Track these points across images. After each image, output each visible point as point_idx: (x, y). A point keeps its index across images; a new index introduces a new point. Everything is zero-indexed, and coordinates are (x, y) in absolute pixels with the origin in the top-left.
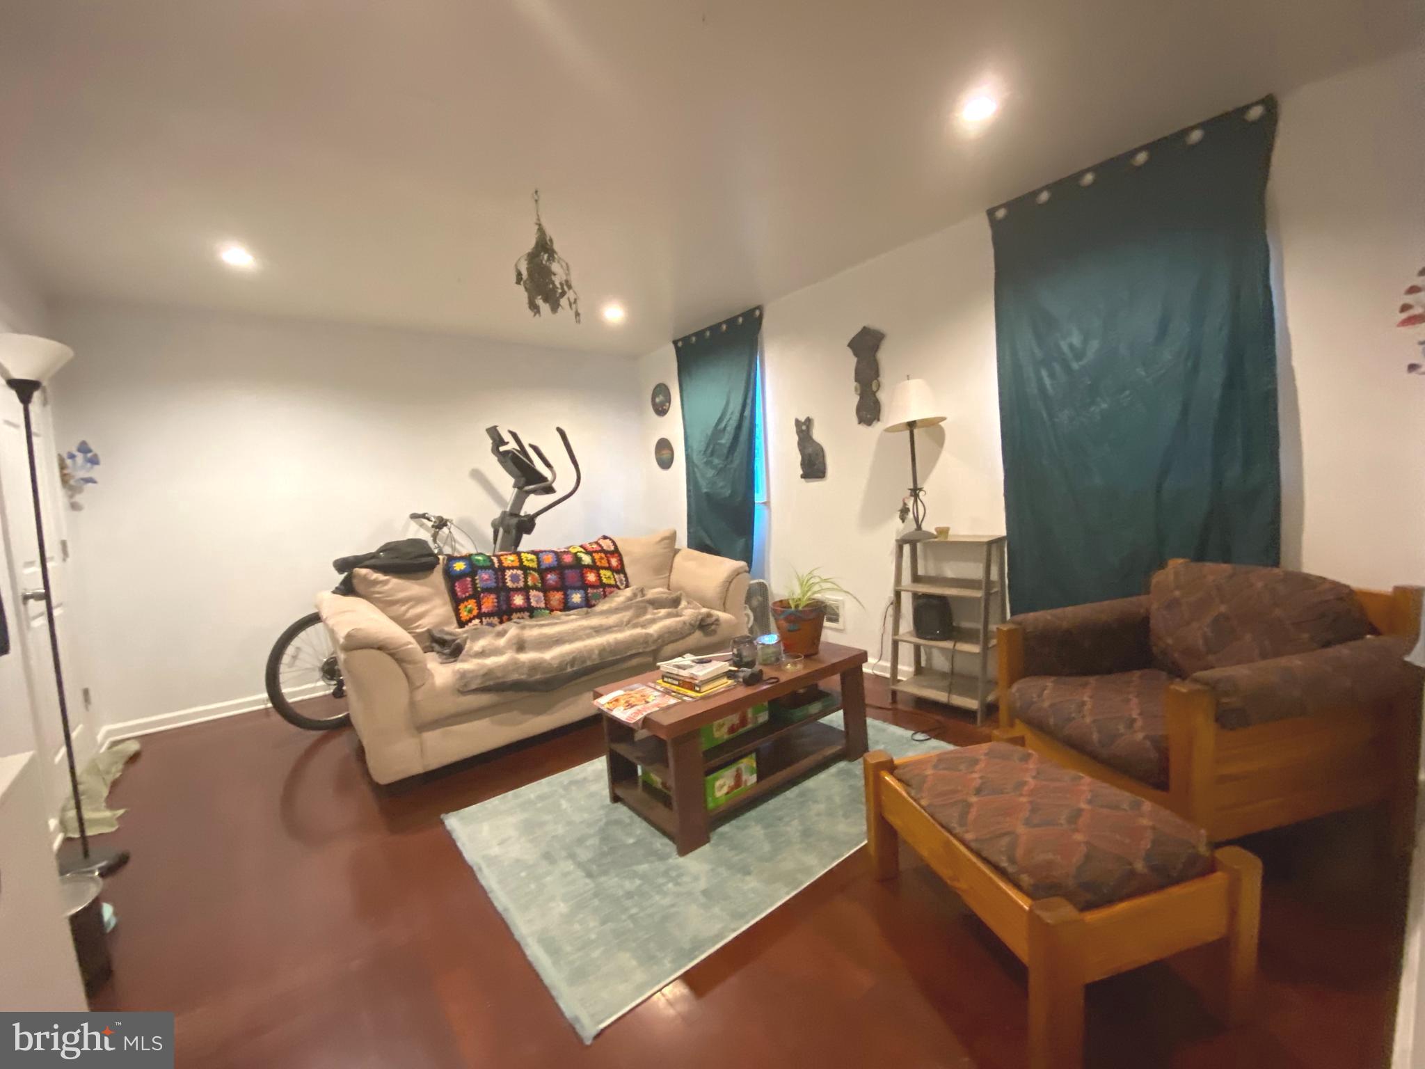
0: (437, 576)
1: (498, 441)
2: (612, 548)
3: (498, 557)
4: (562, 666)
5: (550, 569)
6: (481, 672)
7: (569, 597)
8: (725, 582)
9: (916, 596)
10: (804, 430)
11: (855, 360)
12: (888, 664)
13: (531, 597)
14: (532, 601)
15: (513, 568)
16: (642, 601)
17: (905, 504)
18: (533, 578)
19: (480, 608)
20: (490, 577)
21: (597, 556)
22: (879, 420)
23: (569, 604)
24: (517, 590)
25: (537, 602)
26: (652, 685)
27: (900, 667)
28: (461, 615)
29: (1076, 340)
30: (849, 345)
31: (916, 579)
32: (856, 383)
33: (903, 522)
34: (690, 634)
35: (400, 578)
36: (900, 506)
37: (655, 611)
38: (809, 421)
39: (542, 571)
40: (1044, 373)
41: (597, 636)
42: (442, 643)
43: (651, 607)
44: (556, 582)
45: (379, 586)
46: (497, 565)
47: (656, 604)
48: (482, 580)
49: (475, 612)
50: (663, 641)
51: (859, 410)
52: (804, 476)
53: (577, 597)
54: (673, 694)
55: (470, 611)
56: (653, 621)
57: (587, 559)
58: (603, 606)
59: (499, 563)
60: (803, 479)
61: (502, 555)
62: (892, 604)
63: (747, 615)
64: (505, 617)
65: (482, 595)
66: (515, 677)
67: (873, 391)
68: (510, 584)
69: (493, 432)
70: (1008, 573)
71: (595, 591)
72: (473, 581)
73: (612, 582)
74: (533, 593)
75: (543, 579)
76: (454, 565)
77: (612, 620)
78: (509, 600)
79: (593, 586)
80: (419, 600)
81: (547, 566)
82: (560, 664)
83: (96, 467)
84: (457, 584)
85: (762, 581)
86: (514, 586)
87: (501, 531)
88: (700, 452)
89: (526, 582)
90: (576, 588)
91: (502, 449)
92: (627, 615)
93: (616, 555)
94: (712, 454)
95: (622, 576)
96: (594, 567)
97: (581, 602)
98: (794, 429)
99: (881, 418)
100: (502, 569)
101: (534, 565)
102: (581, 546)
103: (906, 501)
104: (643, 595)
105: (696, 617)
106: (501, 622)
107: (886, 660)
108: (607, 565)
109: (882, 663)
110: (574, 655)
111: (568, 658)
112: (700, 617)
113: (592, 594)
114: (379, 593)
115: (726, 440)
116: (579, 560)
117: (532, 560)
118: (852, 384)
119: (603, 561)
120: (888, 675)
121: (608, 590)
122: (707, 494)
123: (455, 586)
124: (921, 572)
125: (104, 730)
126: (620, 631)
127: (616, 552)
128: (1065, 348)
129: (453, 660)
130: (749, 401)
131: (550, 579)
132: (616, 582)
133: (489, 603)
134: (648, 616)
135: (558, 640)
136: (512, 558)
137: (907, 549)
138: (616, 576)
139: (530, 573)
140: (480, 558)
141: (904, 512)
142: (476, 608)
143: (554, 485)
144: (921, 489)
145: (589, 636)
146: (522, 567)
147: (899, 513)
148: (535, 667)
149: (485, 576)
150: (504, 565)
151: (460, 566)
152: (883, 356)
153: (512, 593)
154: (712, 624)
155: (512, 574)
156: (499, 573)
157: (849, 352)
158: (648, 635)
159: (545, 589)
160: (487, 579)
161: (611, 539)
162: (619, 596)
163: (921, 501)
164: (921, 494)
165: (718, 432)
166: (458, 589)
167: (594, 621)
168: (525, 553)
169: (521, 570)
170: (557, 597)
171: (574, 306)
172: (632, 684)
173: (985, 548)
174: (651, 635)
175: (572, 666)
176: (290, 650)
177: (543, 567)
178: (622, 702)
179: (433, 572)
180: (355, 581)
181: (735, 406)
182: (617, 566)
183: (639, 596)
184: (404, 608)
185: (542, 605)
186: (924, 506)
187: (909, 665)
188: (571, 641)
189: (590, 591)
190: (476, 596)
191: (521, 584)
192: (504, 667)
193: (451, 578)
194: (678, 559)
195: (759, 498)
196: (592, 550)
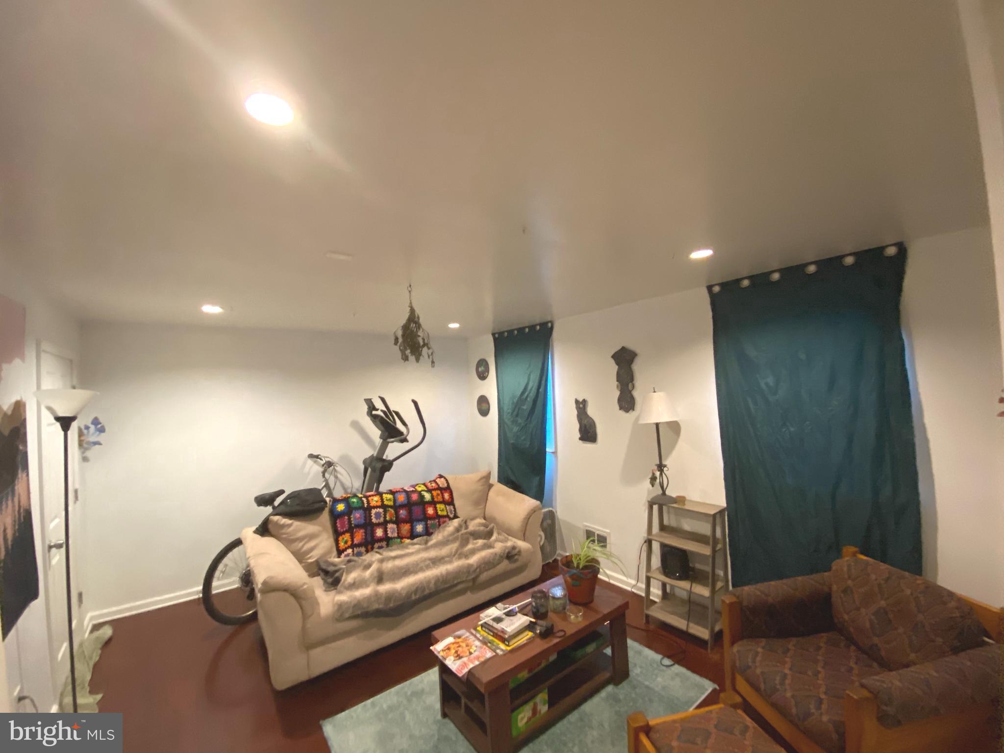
0: (325, 516)
1: (372, 407)
2: (446, 485)
3: (367, 497)
4: (409, 595)
5: (402, 506)
6: (353, 604)
7: (414, 527)
8: (525, 519)
9: (663, 546)
10: (581, 406)
11: (617, 367)
12: (643, 586)
13: (388, 529)
14: (388, 532)
15: (377, 507)
16: (466, 533)
17: (653, 474)
18: (391, 515)
19: (353, 541)
20: (360, 515)
21: (434, 493)
22: (634, 410)
23: (414, 534)
24: (378, 525)
25: (392, 533)
26: (474, 632)
27: (652, 589)
28: (340, 545)
29: (771, 380)
30: (613, 357)
31: (663, 528)
32: (617, 383)
33: (653, 486)
34: (499, 564)
35: (299, 520)
36: (650, 475)
37: (475, 541)
38: (584, 401)
39: (396, 507)
40: (749, 400)
41: (434, 567)
42: (326, 573)
43: (472, 537)
44: (406, 516)
45: (286, 528)
46: (366, 505)
47: (476, 535)
48: (355, 518)
49: (349, 543)
50: (480, 570)
51: (620, 400)
52: (580, 439)
53: (419, 528)
54: (489, 645)
55: (346, 542)
56: (473, 552)
57: (427, 496)
58: (437, 537)
59: (367, 503)
60: (581, 441)
61: (370, 496)
62: (645, 542)
63: (540, 536)
64: (370, 547)
65: (355, 530)
66: (376, 606)
67: (629, 390)
68: (374, 520)
69: (369, 402)
70: (729, 535)
71: (433, 522)
72: (349, 519)
73: (445, 513)
74: (390, 526)
75: (397, 513)
76: (337, 507)
77: (445, 551)
78: (373, 533)
79: (431, 518)
80: (311, 537)
81: (400, 503)
82: (407, 593)
83: (103, 434)
84: (338, 521)
85: (551, 509)
86: (377, 522)
87: (369, 470)
88: (509, 413)
89: (385, 517)
90: (419, 521)
91: (374, 412)
92: (454, 546)
93: (448, 491)
94: (517, 416)
95: (452, 507)
96: (433, 503)
97: (422, 531)
98: (574, 405)
99: (635, 409)
100: (370, 508)
101: (391, 503)
102: (424, 484)
103: (654, 472)
104: (467, 527)
105: (505, 550)
106: (367, 551)
107: (642, 583)
108: (441, 500)
109: (640, 585)
110: (416, 586)
111: (414, 588)
112: (507, 551)
113: (431, 524)
114: (285, 534)
115: (526, 407)
116: (422, 497)
117: (390, 500)
118: (615, 383)
119: (439, 497)
120: (643, 595)
121: (442, 520)
122: (513, 444)
123: (337, 523)
124: (666, 522)
125: (89, 615)
126: (450, 562)
127: (448, 489)
128: (763, 386)
129: (333, 588)
130: (543, 382)
131: (402, 514)
132: (447, 513)
133: (359, 536)
134: (470, 546)
135: (406, 572)
136: (376, 498)
137: (655, 507)
138: (448, 507)
139: (389, 510)
140: (355, 500)
141: (653, 479)
142: (350, 540)
143: (408, 438)
144: (665, 466)
145: (428, 567)
146: (383, 506)
147: (649, 480)
148: (390, 596)
149: (358, 515)
150: (371, 505)
151: (341, 507)
152: (636, 367)
153: (375, 527)
154: (516, 555)
155: (376, 512)
156: (367, 512)
157: (613, 361)
158: (470, 566)
159: (398, 522)
160: (359, 518)
161: (445, 478)
162: (449, 527)
163: (665, 474)
164: (665, 469)
165: (522, 399)
166: (338, 525)
167: (433, 553)
168: (385, 493)
169: (382, 508)
170: (406, 528)
171: (431, 357)
172: (458, 630)
173: (711, 519)
174: (472, 565)
175: (415, 594)
176: (221, 567)
177: (397, 504)
178: (453, 651)
179: (322, 514)
180: (270, 526)
181: (533, 384)
182: (449, 499)
183: (464, 528)
184: (301, 544)
185: (396, 535)
186: (666, 476)
187: (658, 589)
188: (415, 572)
189: (429, 522)
190: (351, 530)
191: (382, 520)
192: (368, 599)
193: (335, 516)
194: (492, 494)
195: (549, 449)
196: (431, 488)
